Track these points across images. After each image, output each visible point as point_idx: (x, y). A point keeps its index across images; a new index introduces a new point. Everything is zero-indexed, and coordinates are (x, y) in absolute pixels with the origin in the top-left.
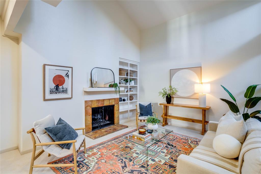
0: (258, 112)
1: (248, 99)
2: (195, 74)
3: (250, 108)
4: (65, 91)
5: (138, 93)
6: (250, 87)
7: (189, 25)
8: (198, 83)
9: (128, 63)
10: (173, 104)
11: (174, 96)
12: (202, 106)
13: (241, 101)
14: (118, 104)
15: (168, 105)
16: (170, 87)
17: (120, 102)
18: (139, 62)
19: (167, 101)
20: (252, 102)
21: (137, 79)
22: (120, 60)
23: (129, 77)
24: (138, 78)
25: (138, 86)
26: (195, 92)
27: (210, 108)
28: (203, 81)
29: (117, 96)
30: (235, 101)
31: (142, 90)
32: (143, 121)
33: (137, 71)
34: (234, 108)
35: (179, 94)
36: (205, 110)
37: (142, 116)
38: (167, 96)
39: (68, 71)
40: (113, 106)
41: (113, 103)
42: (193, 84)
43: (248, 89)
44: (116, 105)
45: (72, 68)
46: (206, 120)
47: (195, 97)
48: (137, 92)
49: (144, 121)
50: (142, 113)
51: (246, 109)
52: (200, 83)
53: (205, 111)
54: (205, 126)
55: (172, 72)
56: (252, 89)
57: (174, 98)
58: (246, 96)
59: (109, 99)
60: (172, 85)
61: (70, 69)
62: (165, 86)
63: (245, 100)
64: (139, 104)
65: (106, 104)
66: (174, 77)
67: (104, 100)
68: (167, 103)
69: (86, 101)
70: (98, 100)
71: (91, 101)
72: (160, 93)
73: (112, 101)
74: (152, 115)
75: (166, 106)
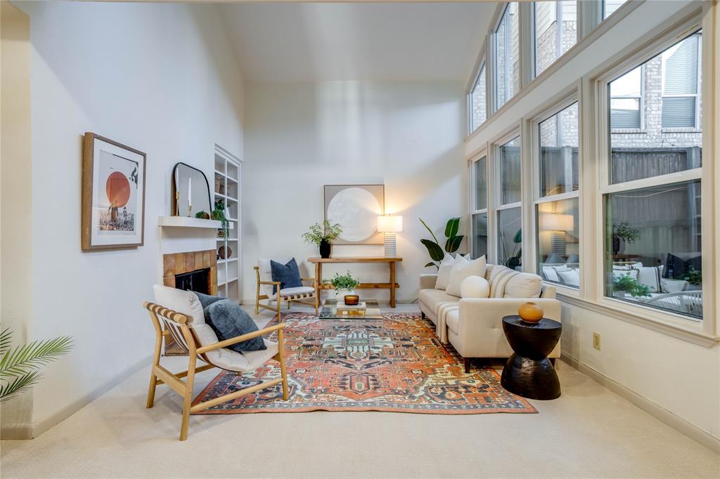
2: (373, 198)
4: (128, 225)
5: (239, 239)
6: (450, 222)
7: (362, 103)
8: (380, 215)
9: (225, 161)
10: (332, 258)
11: (334, 242)
12: (390, 256)
14: (215, 265)
15: (324, 260)
16: (326, 222)
18: (242, 160)
19: (321, 252)
20: (453, 244)
21: (236, 202)
22: (216, 152)
23: (226, 197)
24: (239, 201)
25: (239, 220)
26: (379, 231)
28: (387, 212)
29: (213, 244)
30: (437, 242)
31: (251, 231)
33: (237, 183)
34: (437, 253)
35: (344, 236)
36: (394, 263)
38: (321, 243)
39: (137, 163)
40: (207, 271)
41: (209, 264)
42: (371, 216)
43: (448, 224)
44: (212, 269)
45: (144, 155)
46: (395, 282)
47: (374, 241)
48: (237, 238)
50: (282, 282)
54: (394, 293)
55: (329, 192)
56: (454, 224)
57: (335, 247)
58: (447, 235)
60: (329, 218)
61: (140, 159)
62: (312, 220)
64: (271, 262)
65: (199, 266)
66: (334, 202)
67: (195, 253)
68: (322, 257)
69: (166, 257)
70: (186, 254)
71: (175, 255)
72: (307, 235)
73: (207, 256)
74: (302, 286)
75: (320, 264)
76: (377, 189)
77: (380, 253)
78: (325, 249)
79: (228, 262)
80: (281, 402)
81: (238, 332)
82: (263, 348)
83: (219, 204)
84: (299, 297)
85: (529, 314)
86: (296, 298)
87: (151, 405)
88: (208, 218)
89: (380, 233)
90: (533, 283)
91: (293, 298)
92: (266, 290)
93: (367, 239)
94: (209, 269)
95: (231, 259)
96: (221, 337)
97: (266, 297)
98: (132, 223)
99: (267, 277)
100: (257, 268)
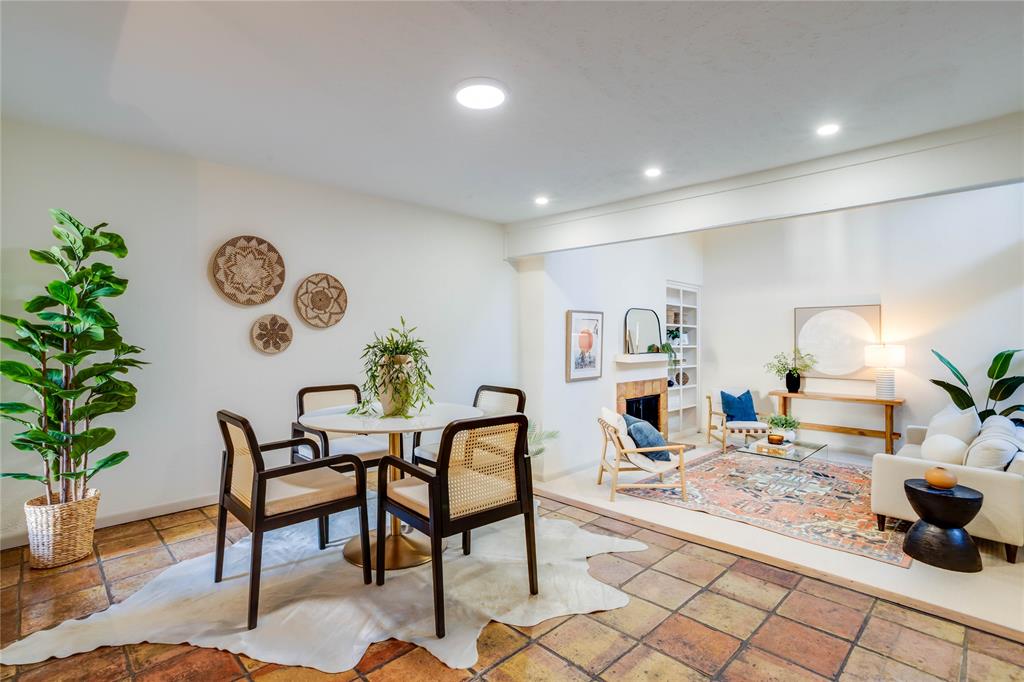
0: (1017, 408)
1: (995, 381)
3: (1000, 400)
4: (592, 363)
5: (698, 366)
6: (999, 356)
8: (871, 344)
9: (678, 291)
10: (802, 392)
11: (805, 374)
12: (886, 397)
13: (980, 386)
14: (665, 391)
15: (791, 395)
16: (796, 351)
17: (669, 389)
19: (788, 386)
20: (1004, 388)
21: (695, 329)
22: (669, 286)
23: (681, 325)
24: (698, 327)
25: (699, 347)
26: (867, 365)
27: (904, 401)
28: (884, 339)
29: (663, 373)
30: (966, 384)
31: (711, 357)
32: (737, 431)
33: (695, 309)
34: (963, 399)
35: (819, 368)
36: (892, 407)
37: (732, 420)
38: (787, 375)
39: (597, 321)
40: (657, 397)
41: (658, 392)
42: (858, 344)
43: (996, 359)
44: (662, 395)
45: (602, 313)
46: (894, 431)
47: (866, 375)
48: (695, 363)
49: (741, 432)
50: (731, 414)
51: (992, 402)
52: (876, 344)
53: (891, 409)
54: (892, 444)
55: (801, 316)
56: (1003, 360)
57: (807, 380)
58: (991, 374)
59: (653, 381)
60: (800, 346)
61: (599, 317)
62: (781, 349)
63: (990, 383)
64: (722, 393)
65: (648, 392)
66: (807, 328)
67: (644, 382)
68: (790, 392)
69: (618, 385)
70: (636, 383)
71: (626, 384)
72: (770, 366)
73: (655, 384)
74: (756, 420)
75: (785, 399)
76: (872, 310)
77: (870, 392)
78: (793, 382)
79: (684, 389)
80: (680, 501)
81: (650, 445)
82: (668, 460)
83: (673, 334)
84: (756, 432)
85: (936, 478)
86: (752, 433)
87: (600, 483)
88: (658, 352)
89: (868, 367)
90: (987, 452)
91: (748, 431)
92: (717, 420)
93: (856, 372)
94: (659, 396)
95: (687, 386)
96: (638, 446)
97: (716, 428)
98: (594, 362)
99: (718, 407)
100: (709, 398)
